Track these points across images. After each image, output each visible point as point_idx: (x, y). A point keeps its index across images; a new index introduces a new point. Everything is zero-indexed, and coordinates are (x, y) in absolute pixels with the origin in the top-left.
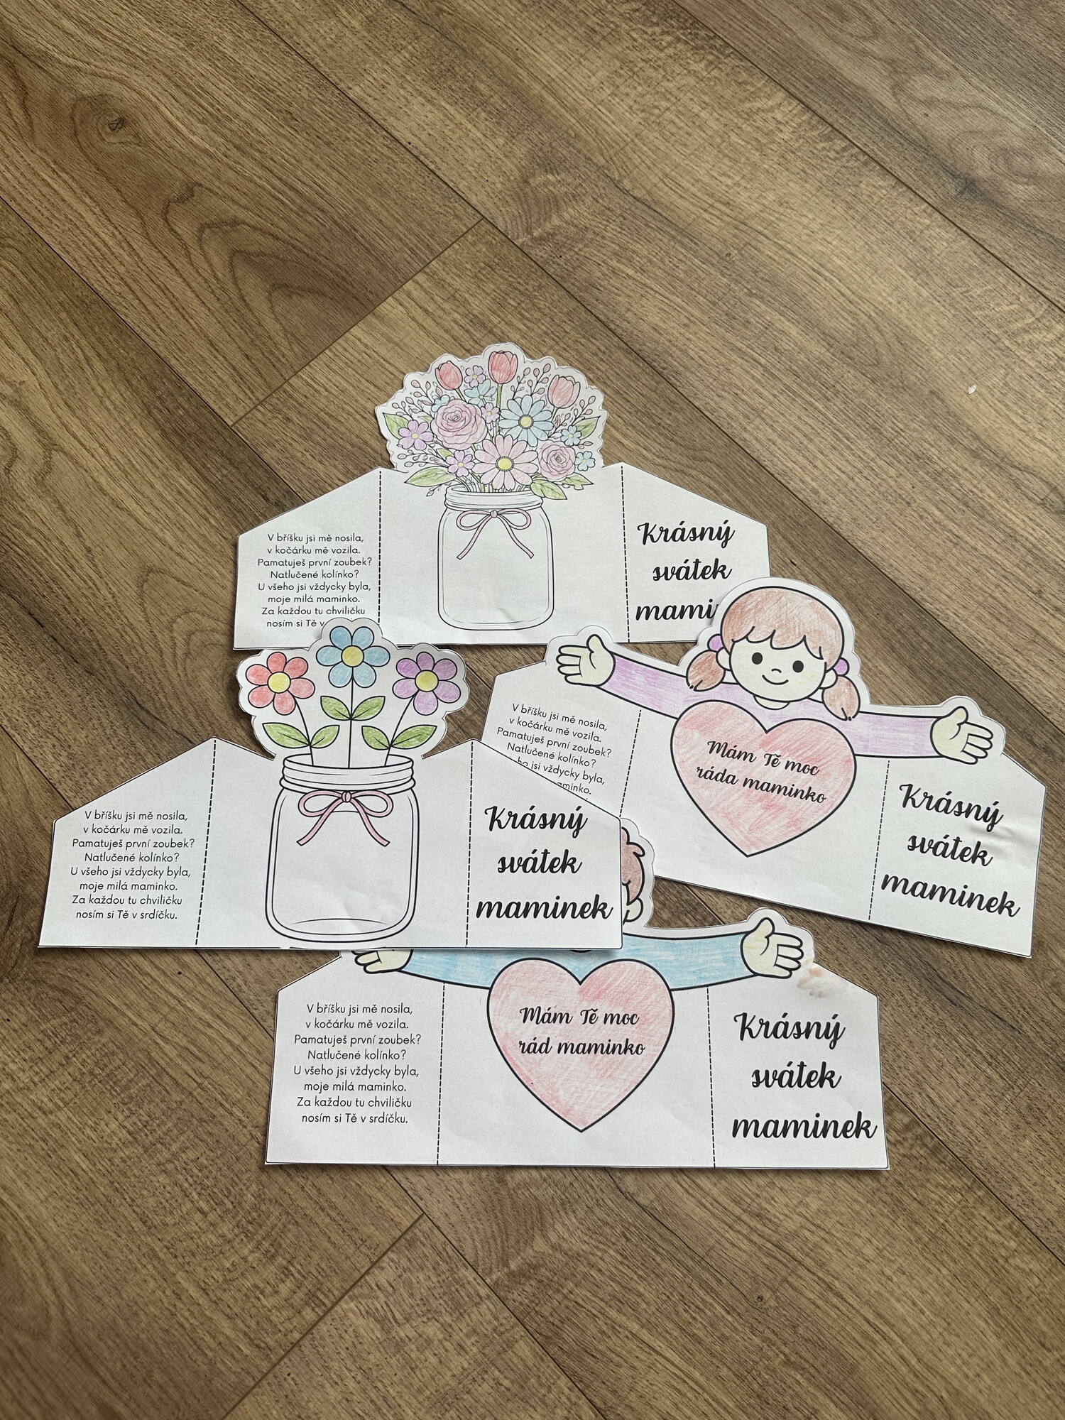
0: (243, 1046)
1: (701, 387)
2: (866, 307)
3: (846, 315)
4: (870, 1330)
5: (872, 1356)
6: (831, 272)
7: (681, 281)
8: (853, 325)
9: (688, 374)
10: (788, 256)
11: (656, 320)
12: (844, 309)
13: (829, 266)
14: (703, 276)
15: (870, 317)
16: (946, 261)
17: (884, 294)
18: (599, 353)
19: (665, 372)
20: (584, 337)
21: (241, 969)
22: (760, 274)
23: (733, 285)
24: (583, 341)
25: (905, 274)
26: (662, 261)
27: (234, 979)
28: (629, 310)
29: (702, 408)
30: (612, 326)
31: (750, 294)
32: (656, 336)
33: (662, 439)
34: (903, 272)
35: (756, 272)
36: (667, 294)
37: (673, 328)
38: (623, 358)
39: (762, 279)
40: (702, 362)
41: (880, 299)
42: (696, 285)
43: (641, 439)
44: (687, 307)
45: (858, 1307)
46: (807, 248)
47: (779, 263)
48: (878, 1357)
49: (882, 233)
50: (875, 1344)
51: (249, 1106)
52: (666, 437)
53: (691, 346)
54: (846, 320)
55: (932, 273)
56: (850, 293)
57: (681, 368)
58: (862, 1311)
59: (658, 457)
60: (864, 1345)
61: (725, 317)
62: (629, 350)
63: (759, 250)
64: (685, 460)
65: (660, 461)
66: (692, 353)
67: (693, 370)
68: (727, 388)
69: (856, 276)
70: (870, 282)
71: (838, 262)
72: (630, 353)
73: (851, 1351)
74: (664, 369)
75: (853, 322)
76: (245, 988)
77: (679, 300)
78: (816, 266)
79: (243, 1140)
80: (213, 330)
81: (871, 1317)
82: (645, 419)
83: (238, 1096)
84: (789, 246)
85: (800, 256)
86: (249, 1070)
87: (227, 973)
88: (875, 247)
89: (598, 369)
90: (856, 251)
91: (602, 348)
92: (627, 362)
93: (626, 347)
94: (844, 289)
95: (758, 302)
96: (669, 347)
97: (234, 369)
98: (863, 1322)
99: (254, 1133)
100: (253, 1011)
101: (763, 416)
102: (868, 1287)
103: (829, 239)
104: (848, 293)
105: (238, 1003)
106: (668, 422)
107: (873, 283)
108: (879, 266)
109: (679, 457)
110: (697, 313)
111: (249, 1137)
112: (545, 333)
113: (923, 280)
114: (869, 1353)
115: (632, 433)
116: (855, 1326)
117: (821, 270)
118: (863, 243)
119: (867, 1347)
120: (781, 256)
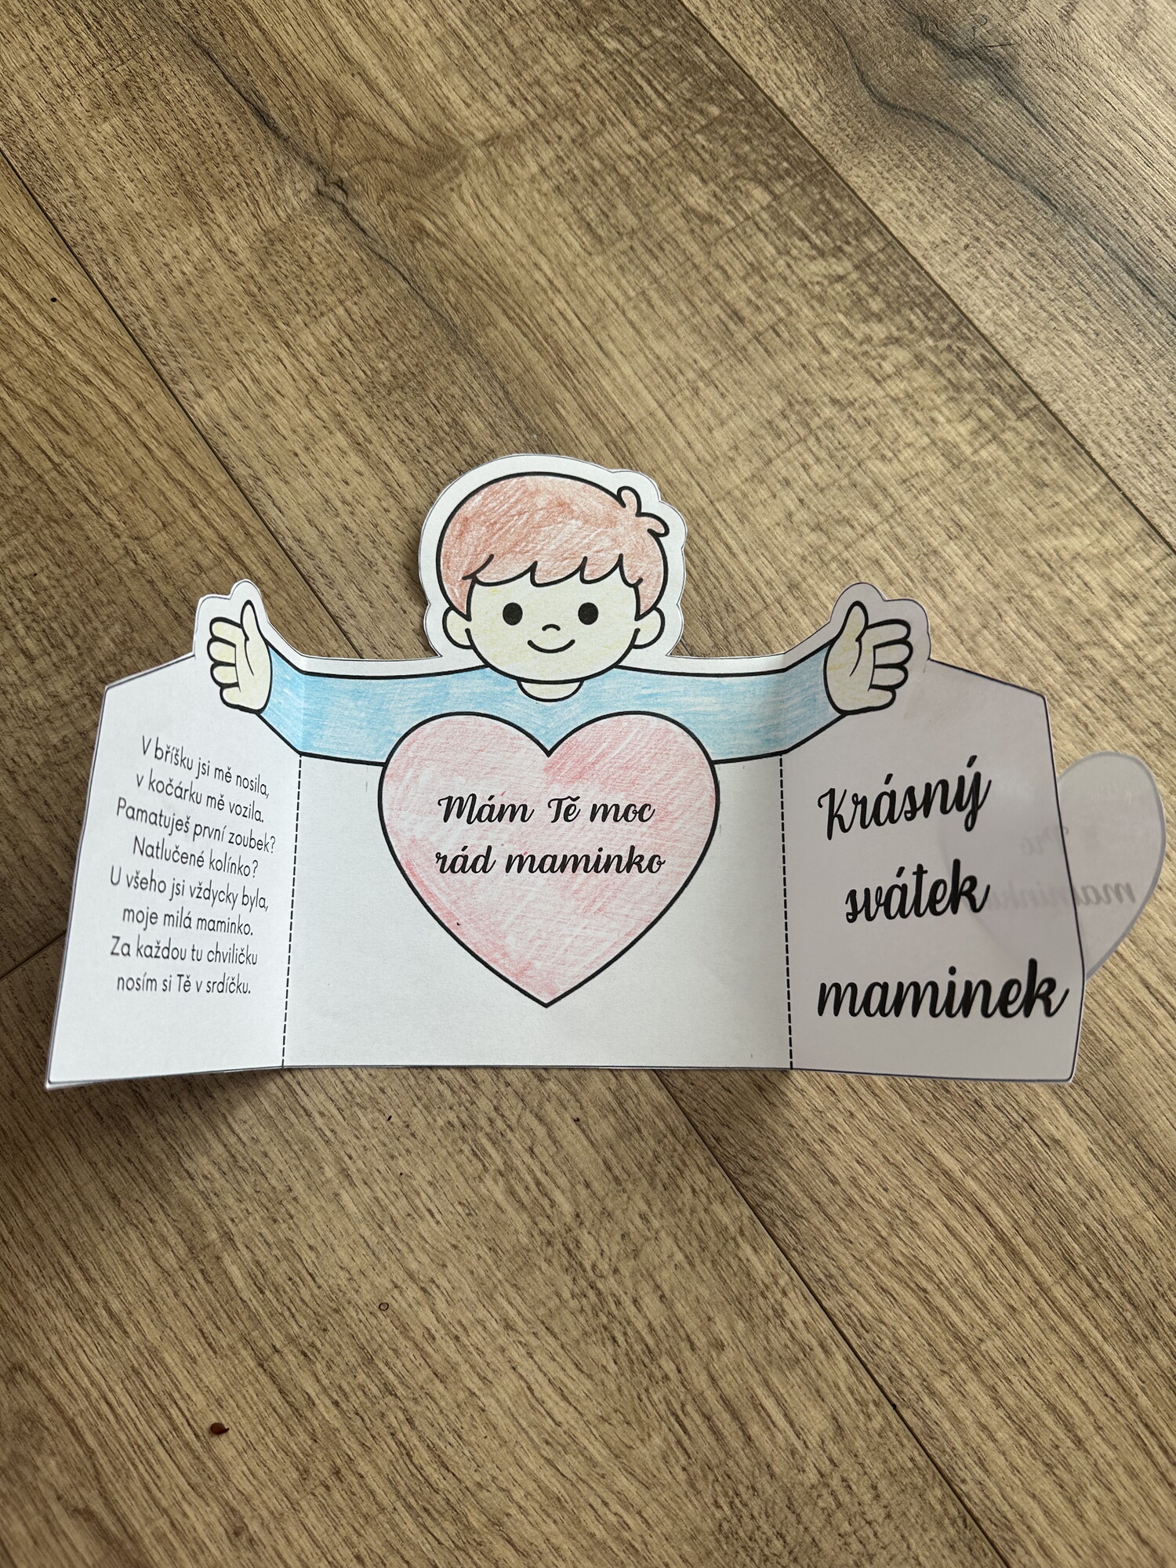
0: (135, 417)
4: (1149, 1000)
5: (1146, 1044)
21: (151, 304)
27: (137, 317)
45: (1131, 960)
48: (1157, 1046)
50: (1155, 1024)
51: (129, 507)
58: (1138, 967)
60: (1134, 1022)
73: (1109, 1029)
76: (152, 332)
79: (112, 555)
81: (1153, 979)
83: (115, 489)
86: (139, 453)
87: (128, 308)
98: (1138, 985)
99: (130, 547)
100: (159, 366)
102: (1154, 929)
105: (137, 352)
111: (121, 552)
114: (1142, 1038)
116: (1121, 989)
119: (1140, 1026)
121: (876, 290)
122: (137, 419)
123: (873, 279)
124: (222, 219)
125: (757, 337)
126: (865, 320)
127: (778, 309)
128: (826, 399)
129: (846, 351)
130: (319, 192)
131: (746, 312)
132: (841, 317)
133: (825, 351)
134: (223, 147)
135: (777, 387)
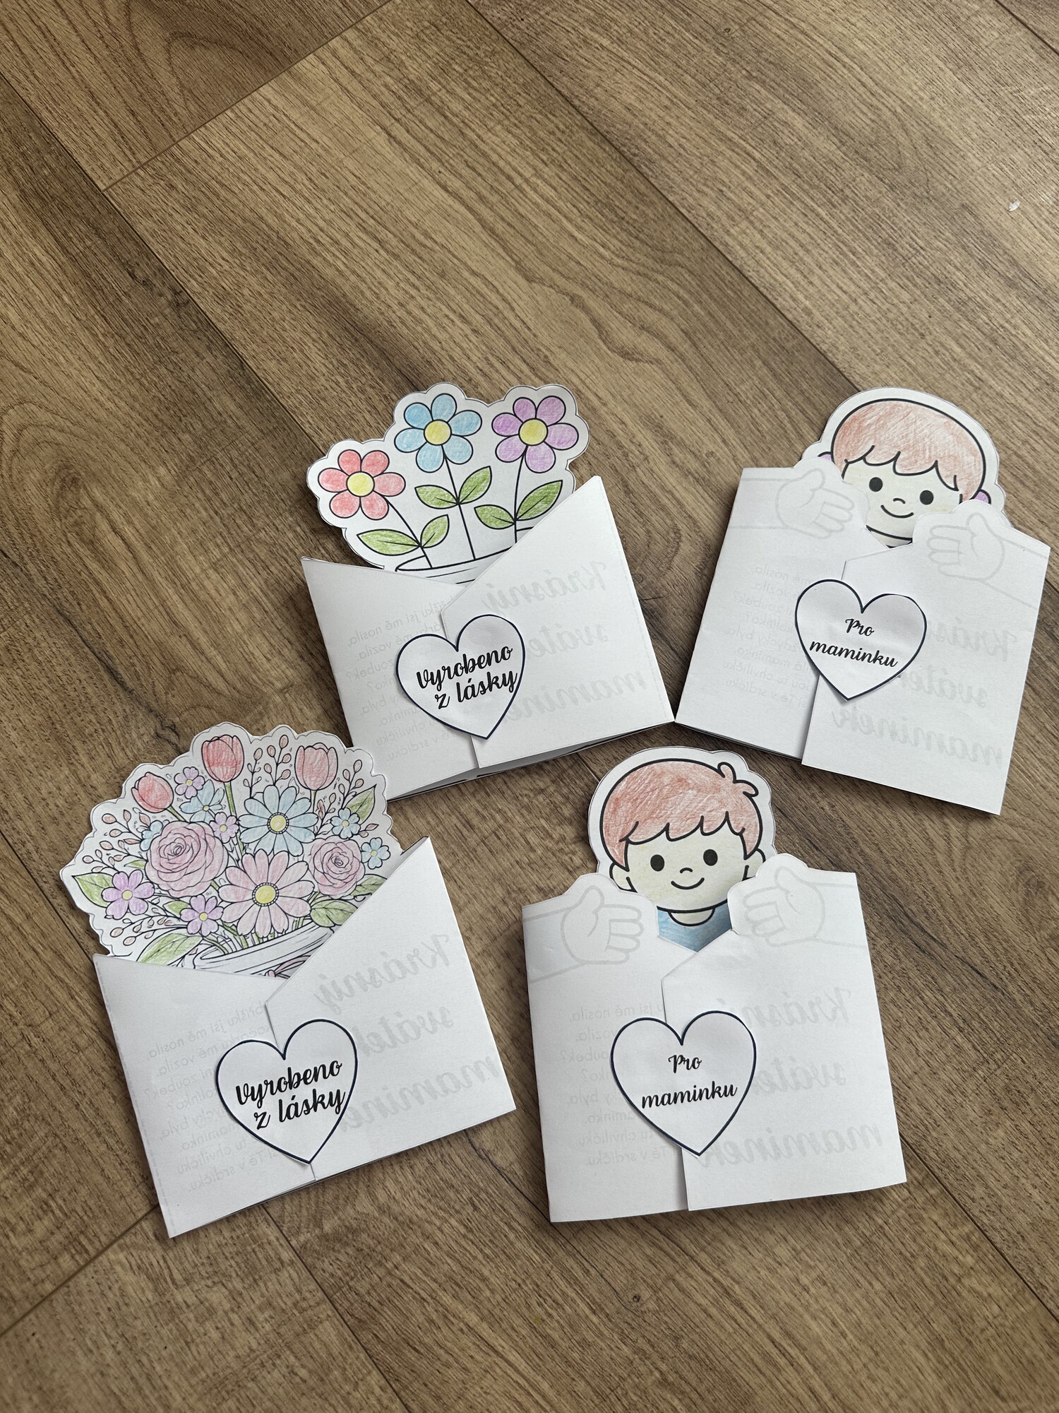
0: (25, 926)
1: (678, 180)
2: (891, 101)
3: (865, 109)
4: (774, 1352)
5: (773, 1386)
6: (852, 58)
7: (667, 57)
8: (873, 121)
9: (663, 163)
10: (801, 36)
11: (631, 99)
12: (863, 102)
13: (850, 51)
14: (693, 52)
15: (895, 113)
16: (995, 54)
17: (915, 88)
18: (557, 131)
19: (636, 158)
20: (540, 112)
21: (34, 833)
22: (765, 55)
23: (729, 65)
24: (539, 117)
25: (943, 66)
26: (646, 33)
27: (24, 844)
28: (598, 85)
29: (677, 204)
30: (577, 103)
31: (750, 77)
32: (629, 117)
33: (624, 236)
34: (941, 64)
35: (758, 52)
36: (648, 71)
37: (651, 109)
38: (585, 139)
39: (766, 60)
40: (682, 151)
41: (910, 93)
42: (684, 62)
43: (600, 235)
44: (670, 87)
45: (761, 1321)
46: (824, 28)
47: (788, 44)
48: (780, 1387)
49: (919, 17)
50: (779, 1371)
51: (23, 1000)
52: (631, 234)
53: (671, 132)
54: (865, 114)
55: (976, 67)
56: (872, 84)
57: (656, 157)
58: (766, 1327)
59: (617, 256)
60: (764, 1370)
61: (714, 102)
62: (595, 131)
63: (766, 28)
64: (650, 261)
65: (620, 261)
66: (670, 140)
67: (670, 159)
68: (709, 183)
69: (881, 64)
70: (898, 73)
71: (862, 47)
72: (595, 135)
73: (748, 1377)
74: (635, 155)
75: (873, 117)
76: (35, 856)
77: (662, 79)
78: (834, 50)
79: (12, 1040)
80: (96, 81)
81: (777, 1335)
82: (606, 211)
83: (12, 986)
84: (803, 24)
85: (815, 37)
86: (29, 955)
87: (16, 836)
88: (909, 33)
89: (553, 149)
90: (885, 35)
91: (562, 127)
92: (590, 144)
93: (590, 127)
94: (865, 79)
95: (757, 87)
96: (643, 131)
97: (116, 126)
98: (767, 1341)
99: (26, 1033)
100: (41, 884)
101: (752, 218)
102: (777, 1297)
103: (853, 20)
104: (870, 83)
105: (25, 873)
106: (634, 217)
107: (903, 73)
108: (912, 55)
109: (643, 259)
110: (681, 95)
111: (20, 1037)
112: (494, 105)
113: (964, 75)
114: (770, 1382)
115: (588, 226)
116: (755, 1345)
117: (840, 54)
118: (894, 27)
119: (768, 1373)
120: (792, 36)
121: (567, 799)
122: (27, 928)
123: (565, 791)
124: (84, 760)
125: (483, 841)
126: (560, 824)
127: (498, 817)
128: (533, 888)
129: (547, 849)
130: (158, 735)
131: (475, 821)
132: (543, 822)
133: (532, 850)
134: (84, 699)
135: (498, 879)
